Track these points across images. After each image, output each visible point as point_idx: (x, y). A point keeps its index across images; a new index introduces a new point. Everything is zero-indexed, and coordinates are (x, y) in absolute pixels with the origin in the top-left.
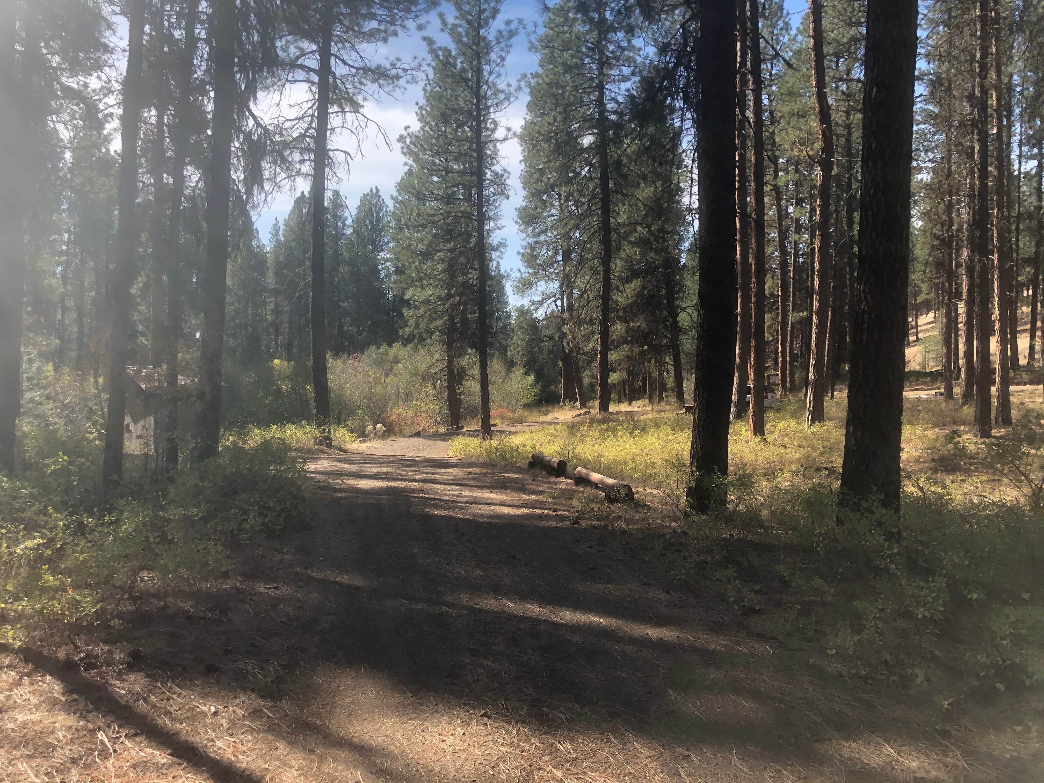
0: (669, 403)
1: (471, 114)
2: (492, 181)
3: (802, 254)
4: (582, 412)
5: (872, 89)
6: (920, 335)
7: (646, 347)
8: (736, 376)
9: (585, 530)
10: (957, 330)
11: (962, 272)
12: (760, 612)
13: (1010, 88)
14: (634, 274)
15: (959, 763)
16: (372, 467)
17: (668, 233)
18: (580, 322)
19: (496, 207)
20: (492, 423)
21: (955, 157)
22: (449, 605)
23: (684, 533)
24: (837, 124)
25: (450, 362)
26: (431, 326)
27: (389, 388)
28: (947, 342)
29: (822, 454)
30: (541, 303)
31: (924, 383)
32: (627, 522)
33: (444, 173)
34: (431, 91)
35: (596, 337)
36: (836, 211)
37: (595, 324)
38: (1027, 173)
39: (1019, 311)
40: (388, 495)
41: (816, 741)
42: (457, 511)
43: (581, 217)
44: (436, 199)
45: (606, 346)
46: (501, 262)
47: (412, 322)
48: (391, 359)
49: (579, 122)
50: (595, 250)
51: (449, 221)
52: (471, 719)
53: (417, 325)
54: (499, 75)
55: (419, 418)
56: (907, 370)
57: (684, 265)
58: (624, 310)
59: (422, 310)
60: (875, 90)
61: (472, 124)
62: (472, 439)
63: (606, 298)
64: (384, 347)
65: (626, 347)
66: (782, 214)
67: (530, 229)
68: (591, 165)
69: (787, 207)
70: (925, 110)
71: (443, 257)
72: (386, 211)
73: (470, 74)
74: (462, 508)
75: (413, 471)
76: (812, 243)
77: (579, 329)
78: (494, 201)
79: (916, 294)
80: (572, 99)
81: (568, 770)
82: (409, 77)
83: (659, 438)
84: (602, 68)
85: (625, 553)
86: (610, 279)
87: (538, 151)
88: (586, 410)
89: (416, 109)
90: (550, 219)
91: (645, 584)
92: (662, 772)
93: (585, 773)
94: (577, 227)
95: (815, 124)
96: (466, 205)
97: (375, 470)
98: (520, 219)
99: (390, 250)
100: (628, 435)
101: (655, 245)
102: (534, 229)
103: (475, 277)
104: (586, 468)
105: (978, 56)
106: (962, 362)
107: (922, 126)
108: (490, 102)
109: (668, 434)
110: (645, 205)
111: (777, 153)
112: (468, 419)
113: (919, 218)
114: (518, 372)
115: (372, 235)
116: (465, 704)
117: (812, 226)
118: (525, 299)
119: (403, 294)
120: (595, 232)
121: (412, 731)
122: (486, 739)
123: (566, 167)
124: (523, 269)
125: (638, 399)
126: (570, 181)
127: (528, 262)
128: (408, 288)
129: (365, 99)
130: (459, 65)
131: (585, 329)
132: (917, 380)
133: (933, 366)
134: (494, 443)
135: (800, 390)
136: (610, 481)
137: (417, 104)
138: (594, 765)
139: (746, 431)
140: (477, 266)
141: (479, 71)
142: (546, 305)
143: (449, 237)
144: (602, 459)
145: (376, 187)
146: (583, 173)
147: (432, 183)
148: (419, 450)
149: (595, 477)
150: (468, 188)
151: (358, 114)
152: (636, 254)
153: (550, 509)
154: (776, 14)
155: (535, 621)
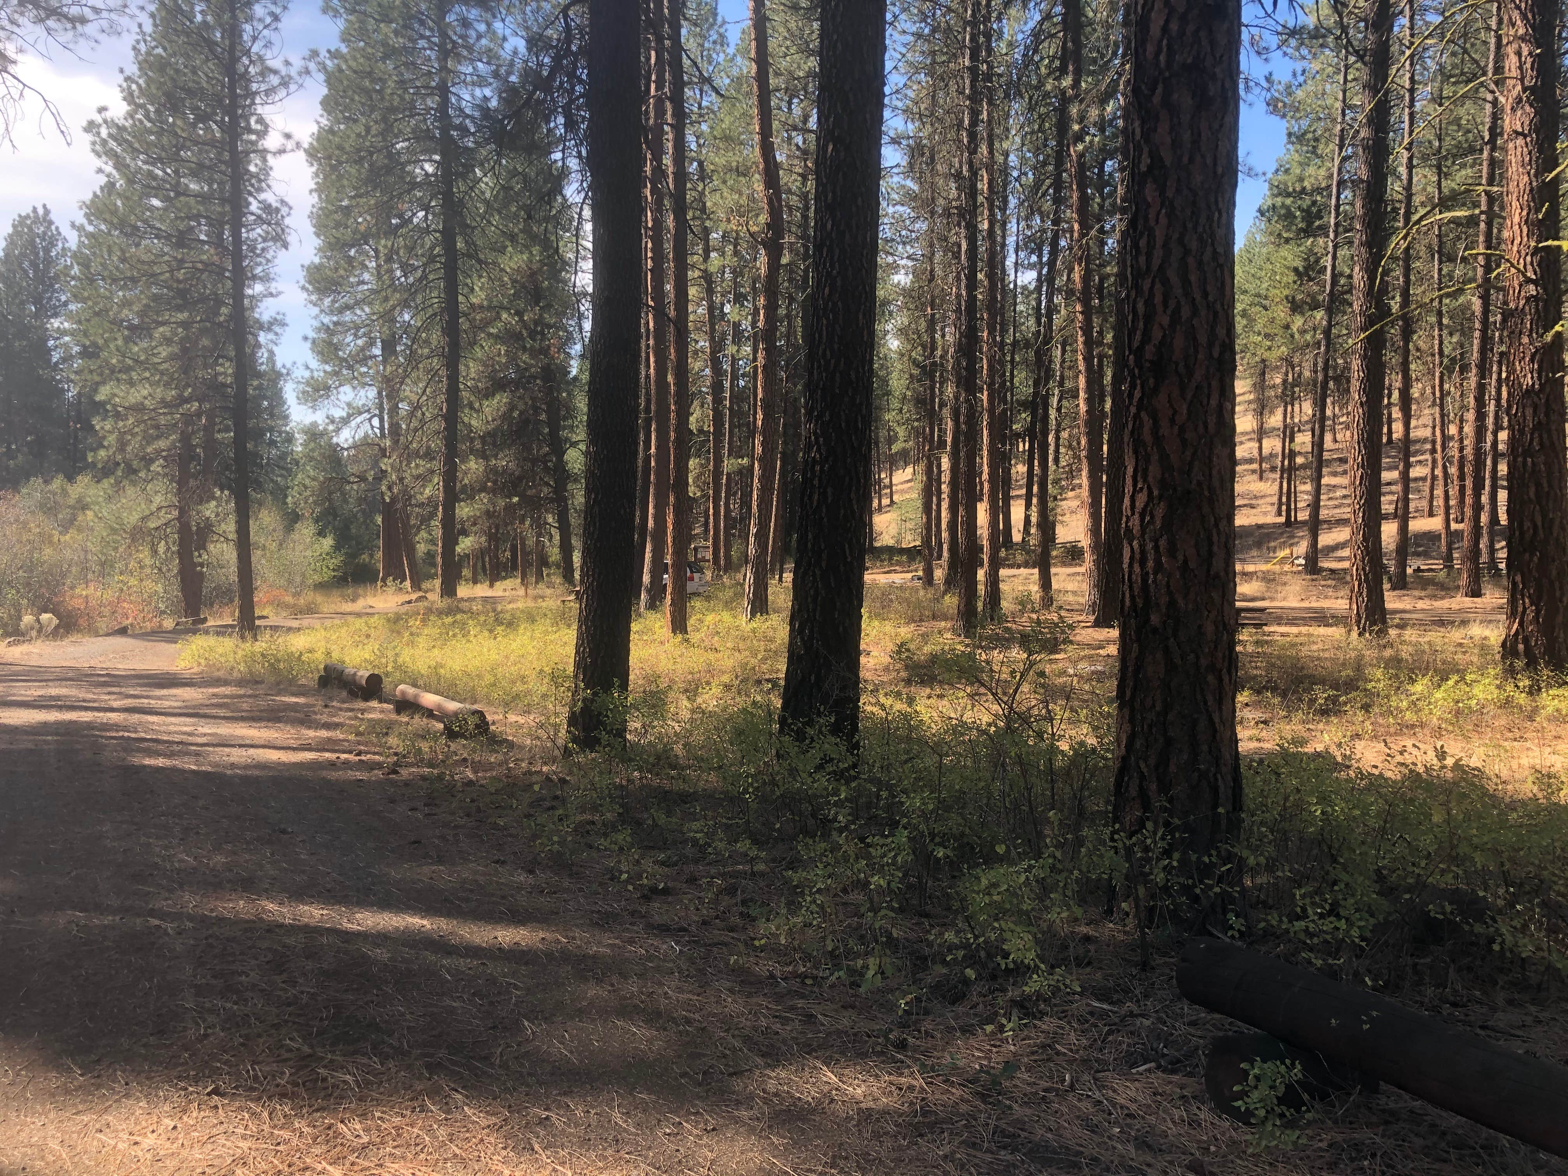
0: (551, 585)
1: (220, 102)
2: (259, 217)
3: (743, 375)
4: (414, 596)
5: (825, 146)
6: (895, 498)
7: (516, 499)
8: (649, 548)
9: (407, 784)
10: (939, 492)
11: (946, 412)
12: (666, 891)
13: (1005, 170)
14: (498, 385)
15: (915, 1083)
16: (30, 688)
17: (549, 327)
18: (409, 455)
19: (268, 261)
20: (257, 613)
21: (938, 256)
22: (163, 915)
23: (563, 781)
24: (789, 192)
25: (183, 511)
26: (149, 450)
27: (68, 554)
28: (927, 508)
29: (764, 660)
30: (346, 421)
31: (899, 563)
32: (477, 767)
33: (172, 194)
34: (148, 53)
35: (436, 480)
36: (788, 316)
37: (434, 458)
38: (1024, 288)
39: (1013, 471)
40: (57, 734)
41: (731, 1075)
42: (186, 759)
43: (411, 291)
44: (157, 237)
45: (452, 497)
46: (276, 349)
47: (112, 439)
48: (71, 502)
49: (408, 140)
50: (434, 343)
51: (181, 275)
52: (190, 1102)
53: (122, 446)
54: (268, 44)
55: (125, 605)
56: (877, 544)
57: (575, 378)
58: (483, 438)
59: (131, 421)
60: (830, 147)
61: (223, 119)
62: (221, 639)
63: (451, 418)
64: (57, 483)
65: (484, 497)
66: (715, 314)
67: (327, 301)
68: (427, 208)
69: (723, 305)
70: (903, 187)
71: (168, 334)
72: (63, 249)
73: (218, 35)
74: (197, 754)
75: (109, 693)
76: (755, 359)
77: (408, 465)
78: (263, 249)
79: (891, 441)
80: (396, 101)
81: (353, 1164)
82: (104, 24)
83: (532, 638)
84: (445, 60)
85: (468, 815)
86: (458, 390)
87: (340, 177)
88: (421, 594)
89: (120, 79)
90: (360, 288)
91: (497, 862)
92: (505, 1148)
93: (381, 1165)
94: (405, 304)
95: (759, 187)
96: (212, 251)
97: (34, 691)
98: (310, 283)
99: (70, 317)
100: (486, 633)
101: (529, 343)
102: (334, 301)
103: (230, 371)
104: (415, 685)
105: (967, 122)
106: (945, 535)
107: (899, 208)
108: (254, 87)
109: (546, 633)
110: (514, 281)
111: (708, 224)
112: (216, 607)
113: (896, 336)
114: (306, 531)
115: (36, 288)
116: (180, 1078)
117: (755, 334)
118: (318, 413)
119: (95, 391)
120: (435, 315)
121: (79, 1133)
122: (215, 1131)
123: (385, 210)
124: (314, 364)
125: (505, 578)
126: (393, 231)
127: (321, 353)
128: (104, 383)
129: (21, 51)
130: (199, 18)
131: (420, 466)
132: (890, 559)
133: (911, 540)
134: (260, 646)
135: (738, 570)
136: (452, 706)
137: (121, 71)
138: (397, 1152)
139: (661, 627)
140: (232, 354)
141: (233, 32)
142: (353, 424)
143: (180, 302)
144: (442, 671)
145: (44, 206)
146: (415, 220)
147: (152, 209)
148: (124, 657)
149: (429, 699)
150: (216, 224)
151: (5, 75)
152: (499, 355)
153: (350, 752)
154: (707, 20)
155: (311, 931)
